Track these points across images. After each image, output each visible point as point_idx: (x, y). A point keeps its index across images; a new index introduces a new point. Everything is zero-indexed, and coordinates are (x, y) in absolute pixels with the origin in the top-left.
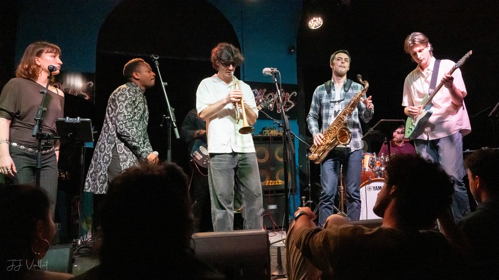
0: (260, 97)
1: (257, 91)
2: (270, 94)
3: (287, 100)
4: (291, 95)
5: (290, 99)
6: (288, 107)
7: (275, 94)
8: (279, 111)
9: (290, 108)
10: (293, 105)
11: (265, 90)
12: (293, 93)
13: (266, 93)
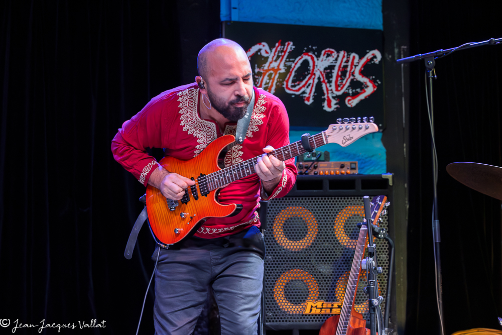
0: (275, 65)
1: (267, 47)
2: (305, 57)
3: (353, 74)
4: (364, 60)
5: (362, 73)
6: (355, 95)
7: (318, 56)
8: (329, 106)
9: (362, 97)
10: (370, 90)
11: (290, 47)
12: (369, 55)
13: (293, 55)
